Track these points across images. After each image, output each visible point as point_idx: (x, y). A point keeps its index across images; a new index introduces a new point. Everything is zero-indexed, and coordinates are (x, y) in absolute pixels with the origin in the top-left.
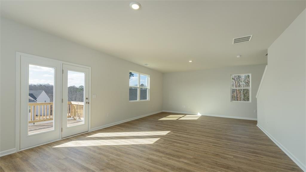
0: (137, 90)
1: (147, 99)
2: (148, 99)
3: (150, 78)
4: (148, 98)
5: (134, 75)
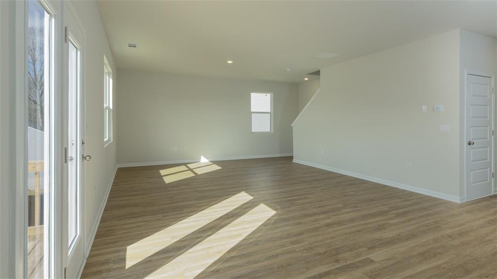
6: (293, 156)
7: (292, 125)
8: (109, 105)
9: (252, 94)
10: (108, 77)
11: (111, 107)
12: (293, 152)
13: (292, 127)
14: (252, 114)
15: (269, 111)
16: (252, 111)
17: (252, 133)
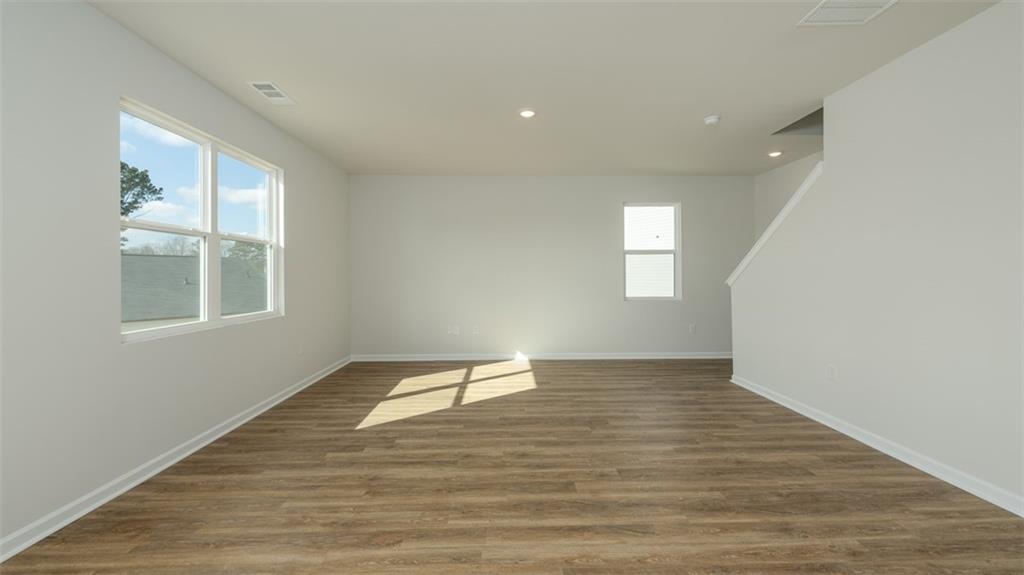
0: (195, 257)
1: (270, 308)
2: (277, 309)
3: (285, 184)
4: (274, 302)
5: (163, 194)
6: (731, 360)
7: (730, 281)
8: (278, 241)
9: (626, 209)
10: (274, 180)
11: (282, 244)
12: (731, 350)
13: (728, 289)
14: (627, 256)
15: (672, 247)
16: (627, 248)
17: (626, 299)
